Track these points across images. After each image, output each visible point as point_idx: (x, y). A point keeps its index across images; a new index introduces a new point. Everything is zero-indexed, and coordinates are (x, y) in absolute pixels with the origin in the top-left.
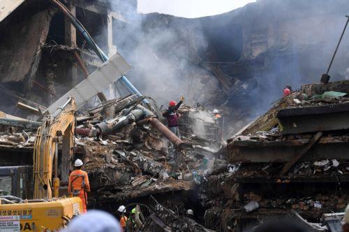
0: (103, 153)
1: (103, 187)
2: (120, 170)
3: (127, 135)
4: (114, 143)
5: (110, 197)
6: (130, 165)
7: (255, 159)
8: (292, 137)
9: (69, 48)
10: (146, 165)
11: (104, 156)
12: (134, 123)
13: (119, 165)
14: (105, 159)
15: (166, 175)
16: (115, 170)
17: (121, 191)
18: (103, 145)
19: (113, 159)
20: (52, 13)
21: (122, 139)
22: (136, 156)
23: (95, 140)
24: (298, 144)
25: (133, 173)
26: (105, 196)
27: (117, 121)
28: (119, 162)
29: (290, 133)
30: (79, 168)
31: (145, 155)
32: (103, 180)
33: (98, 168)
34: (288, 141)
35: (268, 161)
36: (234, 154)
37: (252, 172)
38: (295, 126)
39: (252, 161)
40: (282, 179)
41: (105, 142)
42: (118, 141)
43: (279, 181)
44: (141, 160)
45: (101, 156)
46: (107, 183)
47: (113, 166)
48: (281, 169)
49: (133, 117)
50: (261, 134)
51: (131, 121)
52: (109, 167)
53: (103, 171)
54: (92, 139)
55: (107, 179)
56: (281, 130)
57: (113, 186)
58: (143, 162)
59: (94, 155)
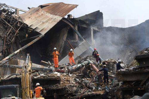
0: (69, 79)
1: (67, 94)
2: (76, 86)
3: (81, 72)
4: (75, 75)
5: (71, 98)
6: (81, 84)
7: (129, 79)
8: (143, 68)
9: (75, 41)
10: (88, 84)
11: (69, 81)
12: (85, 67)
13: (76, 84)
14: (70, 82)
15: (94, 88)
16: (73, 86)
17: (76, 95)
18: (69, 76)
19: (73, 82)
20: (68, 28)
21: (79, 73)
22: (84, 81)
23: (67, 74)
24: (146, 71)
25: (82, 87)
26: (68, 98)
27: (77, 66)
28: (76, 83)
29: (142, 66)
30: (38, 86)
31: (88, 80)
32: (68, 91)
33: (66, 86)
34: (142, 70)
35: (134, 80)
36: (119, 78)
37: (128, 86)
38: (144, 63)
39: (127, 80)
40: (140, 88)
41: (71, 75)
42: (77, 74)
43: (139, 89)
44: (86, 82)
45: (68, 81)
46: (69, 92)
47: (73, 85)
48: (140, 83)
49: (84, 64)
50: (131, 68)
51: (83, 66)
52: (70, 86)
53: (67, 87)
54: (65, 74)
55: (69, 90)
56: (138, 65)
57: (72, 93)
58: (87, 83)
59: (65, 81)
